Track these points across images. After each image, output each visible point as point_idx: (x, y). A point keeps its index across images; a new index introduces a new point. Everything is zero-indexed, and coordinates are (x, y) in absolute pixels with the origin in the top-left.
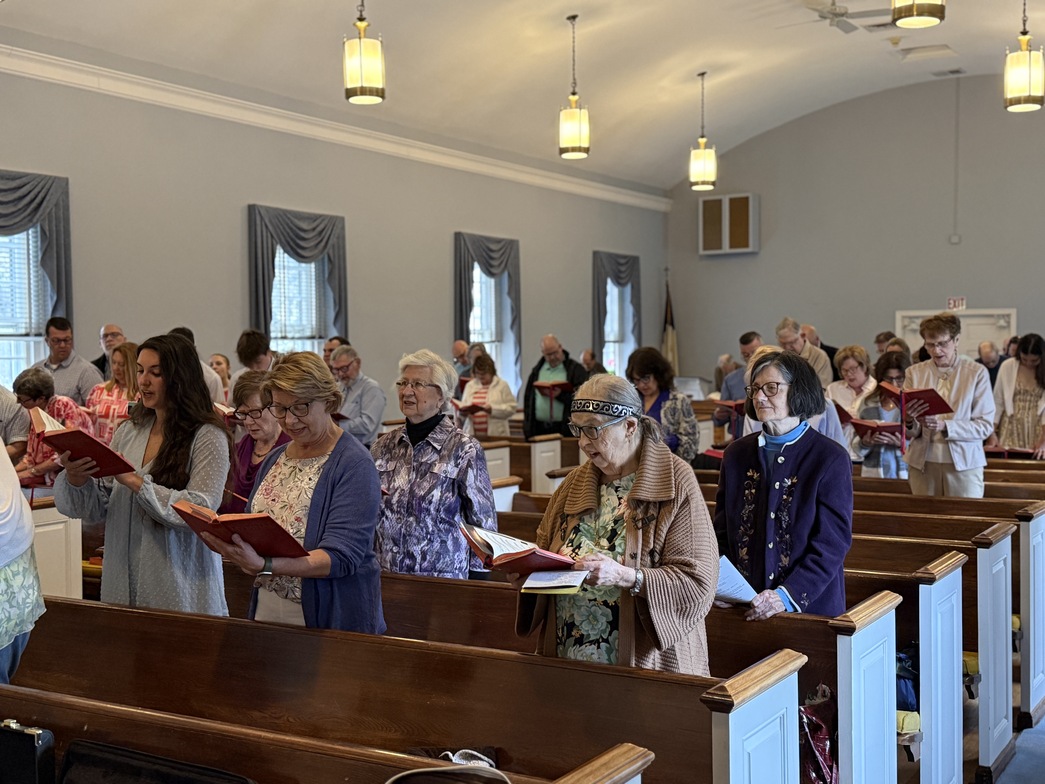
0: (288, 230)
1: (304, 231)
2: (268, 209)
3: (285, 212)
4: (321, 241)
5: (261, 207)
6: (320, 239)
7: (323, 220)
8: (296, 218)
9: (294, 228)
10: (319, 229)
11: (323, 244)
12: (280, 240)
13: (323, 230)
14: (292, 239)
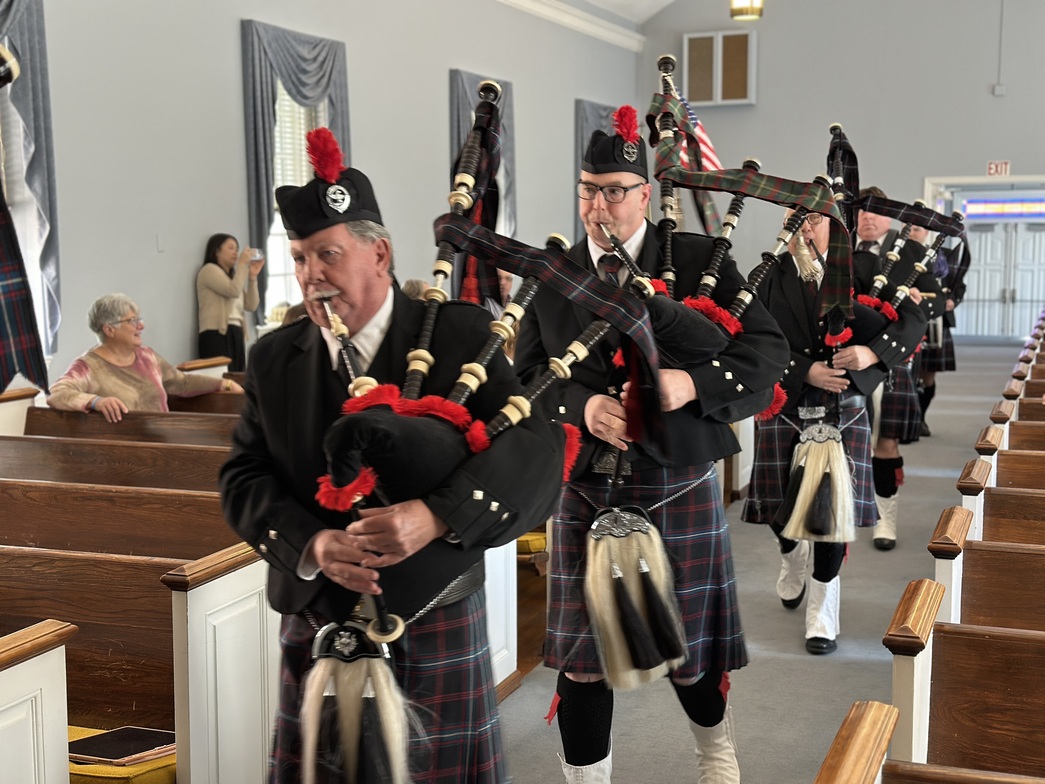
0: (290, 60)
1: (305, 60)
2: (266, 27)
3: (284, 32)
4: (323, 76)
5: (259, 23)
6: (321, 74)
7: (324, 46)
8: (296, 41)
9: (295, 56)
10: (321, 59)
11: (325, 80)
12: (280, 70)
13: (325, 59)
14: (294, 72)
